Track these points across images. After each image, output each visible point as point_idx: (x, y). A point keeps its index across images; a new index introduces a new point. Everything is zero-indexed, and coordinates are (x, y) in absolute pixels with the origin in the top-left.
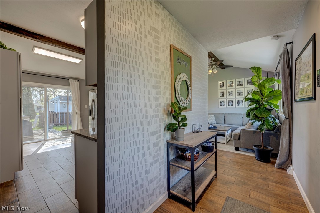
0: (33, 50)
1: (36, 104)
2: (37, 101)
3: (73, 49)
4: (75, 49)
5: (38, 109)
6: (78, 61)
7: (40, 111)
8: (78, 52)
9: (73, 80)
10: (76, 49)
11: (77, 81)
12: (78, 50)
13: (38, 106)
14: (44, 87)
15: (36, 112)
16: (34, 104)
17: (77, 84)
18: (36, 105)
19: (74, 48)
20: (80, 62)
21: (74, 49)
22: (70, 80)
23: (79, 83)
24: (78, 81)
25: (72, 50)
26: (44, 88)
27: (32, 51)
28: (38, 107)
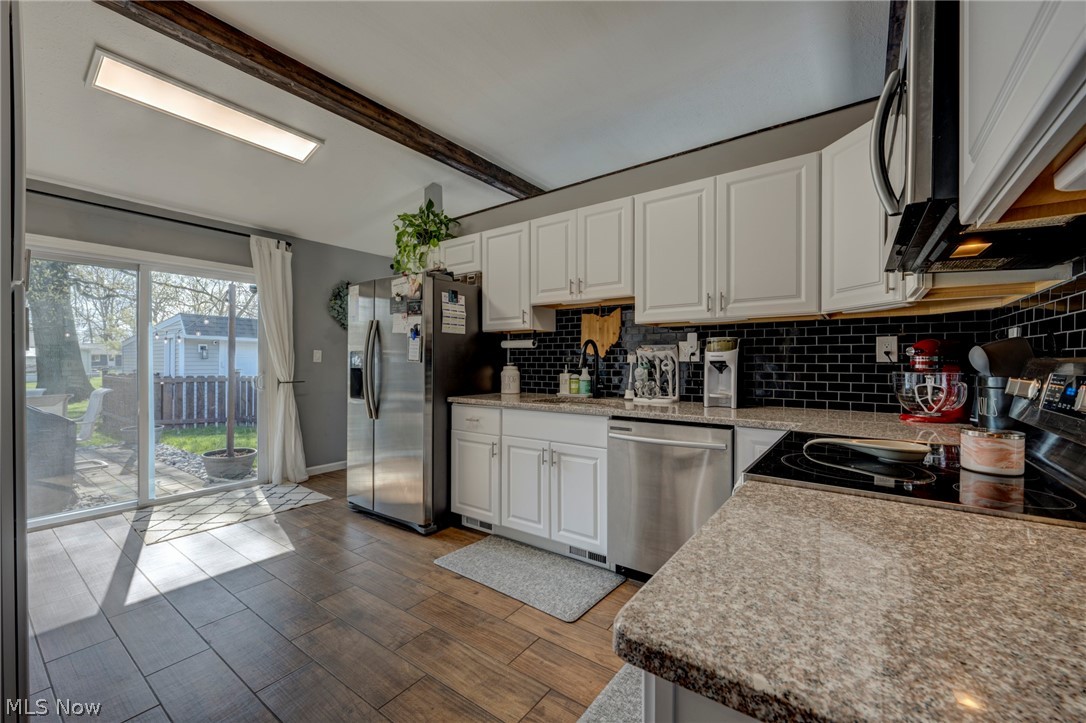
0: (90, 70)
1: (87, 347)
2: (91, 336)
3: (294, 79)
4: (298, 78)
5: (94, 364)
6: (298, 148)
7: (105, 373)
8: (316, 95)
9: (264, 240)
10: (305, 81)
11: (283, 243)
12: (314, 85)
13: (93, 353)
14: (139, 265)
15: (87, 374)
16: (81, 347)
17: (283, 258)
18: (87, 351)
19: (299, 74)
20: (311, 156)
21: (295, 75)
22: (253, 239)
23: (289, 255)
24: (288, 244)
25: (286, 80)
26: (138, 270)
27: (85, 79)
28: (93, 357)
